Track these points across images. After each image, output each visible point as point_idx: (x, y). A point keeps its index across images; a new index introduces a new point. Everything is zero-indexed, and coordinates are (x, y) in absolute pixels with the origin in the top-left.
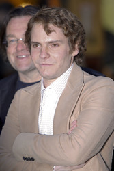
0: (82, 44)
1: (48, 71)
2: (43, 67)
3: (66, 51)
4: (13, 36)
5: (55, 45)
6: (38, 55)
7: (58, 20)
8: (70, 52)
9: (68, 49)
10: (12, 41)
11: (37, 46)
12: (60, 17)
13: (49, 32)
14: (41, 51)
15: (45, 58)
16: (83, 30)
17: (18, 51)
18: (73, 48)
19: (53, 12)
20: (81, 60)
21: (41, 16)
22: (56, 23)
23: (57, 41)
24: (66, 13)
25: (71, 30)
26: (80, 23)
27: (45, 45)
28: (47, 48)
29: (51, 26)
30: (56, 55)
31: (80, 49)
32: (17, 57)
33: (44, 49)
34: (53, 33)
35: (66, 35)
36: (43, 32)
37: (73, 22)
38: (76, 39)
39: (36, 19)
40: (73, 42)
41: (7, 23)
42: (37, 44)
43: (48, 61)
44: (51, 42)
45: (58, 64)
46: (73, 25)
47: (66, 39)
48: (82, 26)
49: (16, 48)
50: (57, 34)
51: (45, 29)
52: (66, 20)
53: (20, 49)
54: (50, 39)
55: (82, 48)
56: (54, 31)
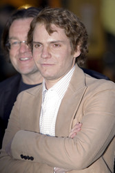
0: (84, 45)
1: (49, 71)
2: (44, 67)
3: (67, 51)
4: (15, 38)
5: (56, 45)
6: (40, 55)
7: (61, 21)
8: (72, 53)
9: (70, 50)
10: (15, 43)
11: (39, 46)
12: (62, 17)
13: (51, 32)
14: (43, 51)
15: (46, 58)
16: (86, 32)
17: (20, 54)
18: (75, 49)
19: (56, 12)
20: (82, 62)
21: (43, 16)
22: (58, 24)
23: (59, 41)
24: (69, 14)
25: (73, 31)
26: (82, 25)
27: (47, 45)
28: (49, 48)
29: (53, 26)
30: (58, 56)
31: (82, 51)
32: (20, 59)
33: (45, 49)
34: (54, 33)
35: (68, 36)
36: (45, 32)
37: (75, 23)
38: (78, 41)
39: (39, 20)
40: (75, 43)
41: (10, 25)
42: (39, 44)
43: (49, 61)
44: (52, 42)
45: (60, 64)
46: (75, 26)
47: (68, 40)
48: (84, 28)
49: (19, 50)
50: (59, 34)
51: (47, 29)
52: (68, 20)
53: (23, 51)
54: (51, 39)
55: (84, 50)
56: (56, 31)
